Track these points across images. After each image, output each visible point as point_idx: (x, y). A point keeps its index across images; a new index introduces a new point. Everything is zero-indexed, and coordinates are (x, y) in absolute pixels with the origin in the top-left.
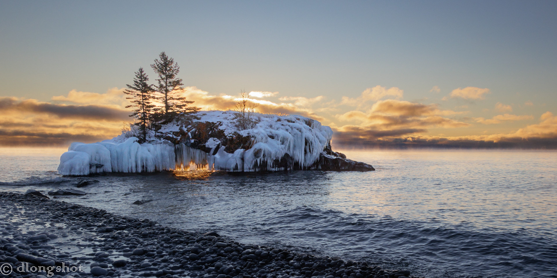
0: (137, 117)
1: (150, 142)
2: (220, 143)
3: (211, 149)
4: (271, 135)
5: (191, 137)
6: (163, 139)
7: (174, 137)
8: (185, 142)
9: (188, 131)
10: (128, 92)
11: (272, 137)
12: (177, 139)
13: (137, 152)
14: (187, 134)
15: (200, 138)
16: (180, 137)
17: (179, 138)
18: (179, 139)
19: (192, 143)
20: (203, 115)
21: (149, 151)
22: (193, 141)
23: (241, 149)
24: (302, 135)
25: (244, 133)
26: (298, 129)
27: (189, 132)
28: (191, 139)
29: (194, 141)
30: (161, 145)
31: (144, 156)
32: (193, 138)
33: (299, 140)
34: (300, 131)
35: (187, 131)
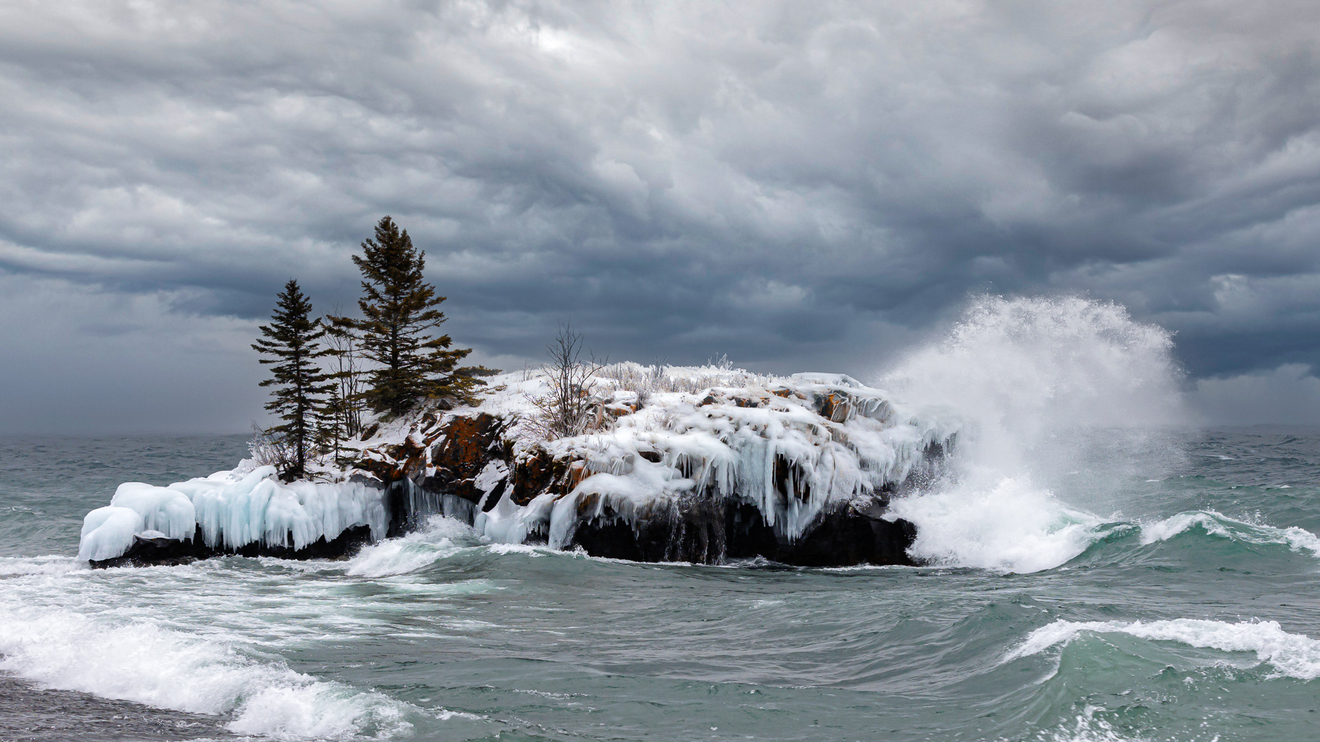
0: (279, 412)
1: (311, 477)
2: (506, 478)
3: (483, 492)
4: (651, 450)
5: (429, 461)
6: (352, 467)
7: (388, 461)
8: (414, 476)
9: (427, 442)
10: (263, 346)
11: (653, 457)
12: (397, 465)
13: (266, 507)
14: (421, 450)
15: (458, 461)
16: (404, 461)
17: (402, 464)
18: (401, 467)
19: (430, 478)
20: (497, 390)
21: (301, 503)
22: (431, 472)
23: (547, 493)
24: (765, 447)
25: (558, 448)
26: (755, 429)
27: (428, 446)
28: (430, 466)
29: (437, 473)
30: (341, 484)
31: (286, 515)
32: (434, 463)
33: (757, 462)
34: (763, 434)
35: (423, 442)
